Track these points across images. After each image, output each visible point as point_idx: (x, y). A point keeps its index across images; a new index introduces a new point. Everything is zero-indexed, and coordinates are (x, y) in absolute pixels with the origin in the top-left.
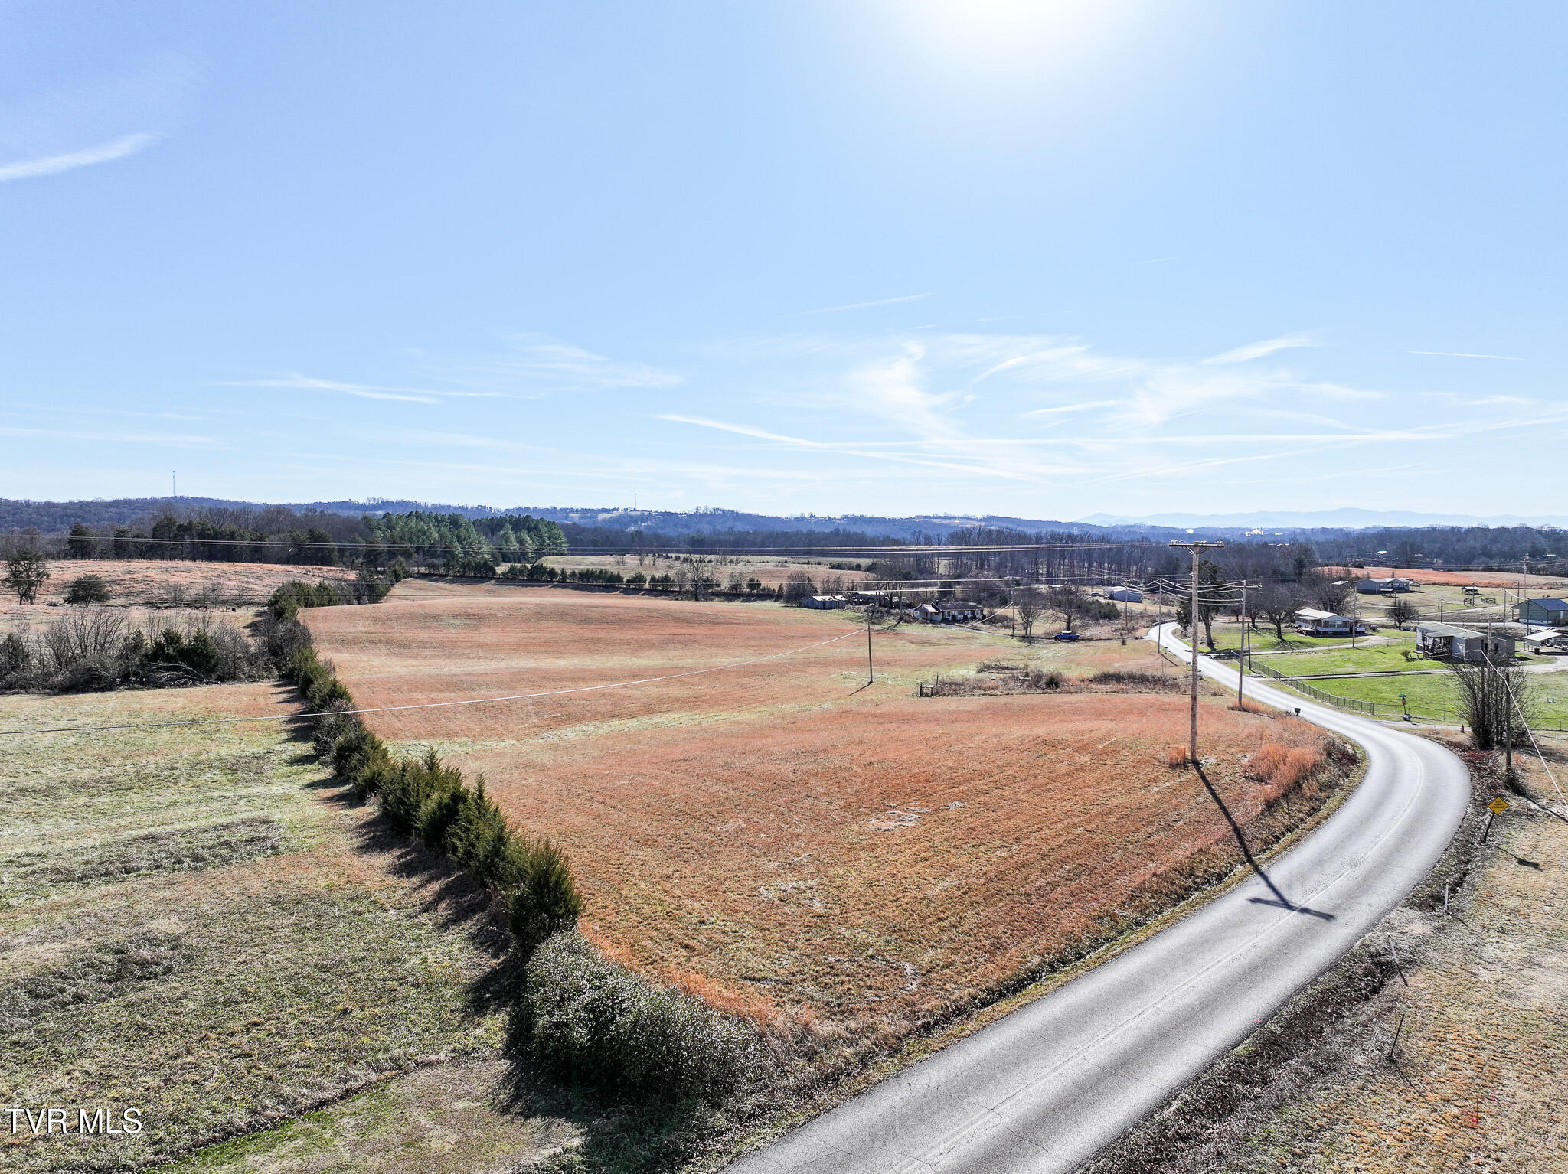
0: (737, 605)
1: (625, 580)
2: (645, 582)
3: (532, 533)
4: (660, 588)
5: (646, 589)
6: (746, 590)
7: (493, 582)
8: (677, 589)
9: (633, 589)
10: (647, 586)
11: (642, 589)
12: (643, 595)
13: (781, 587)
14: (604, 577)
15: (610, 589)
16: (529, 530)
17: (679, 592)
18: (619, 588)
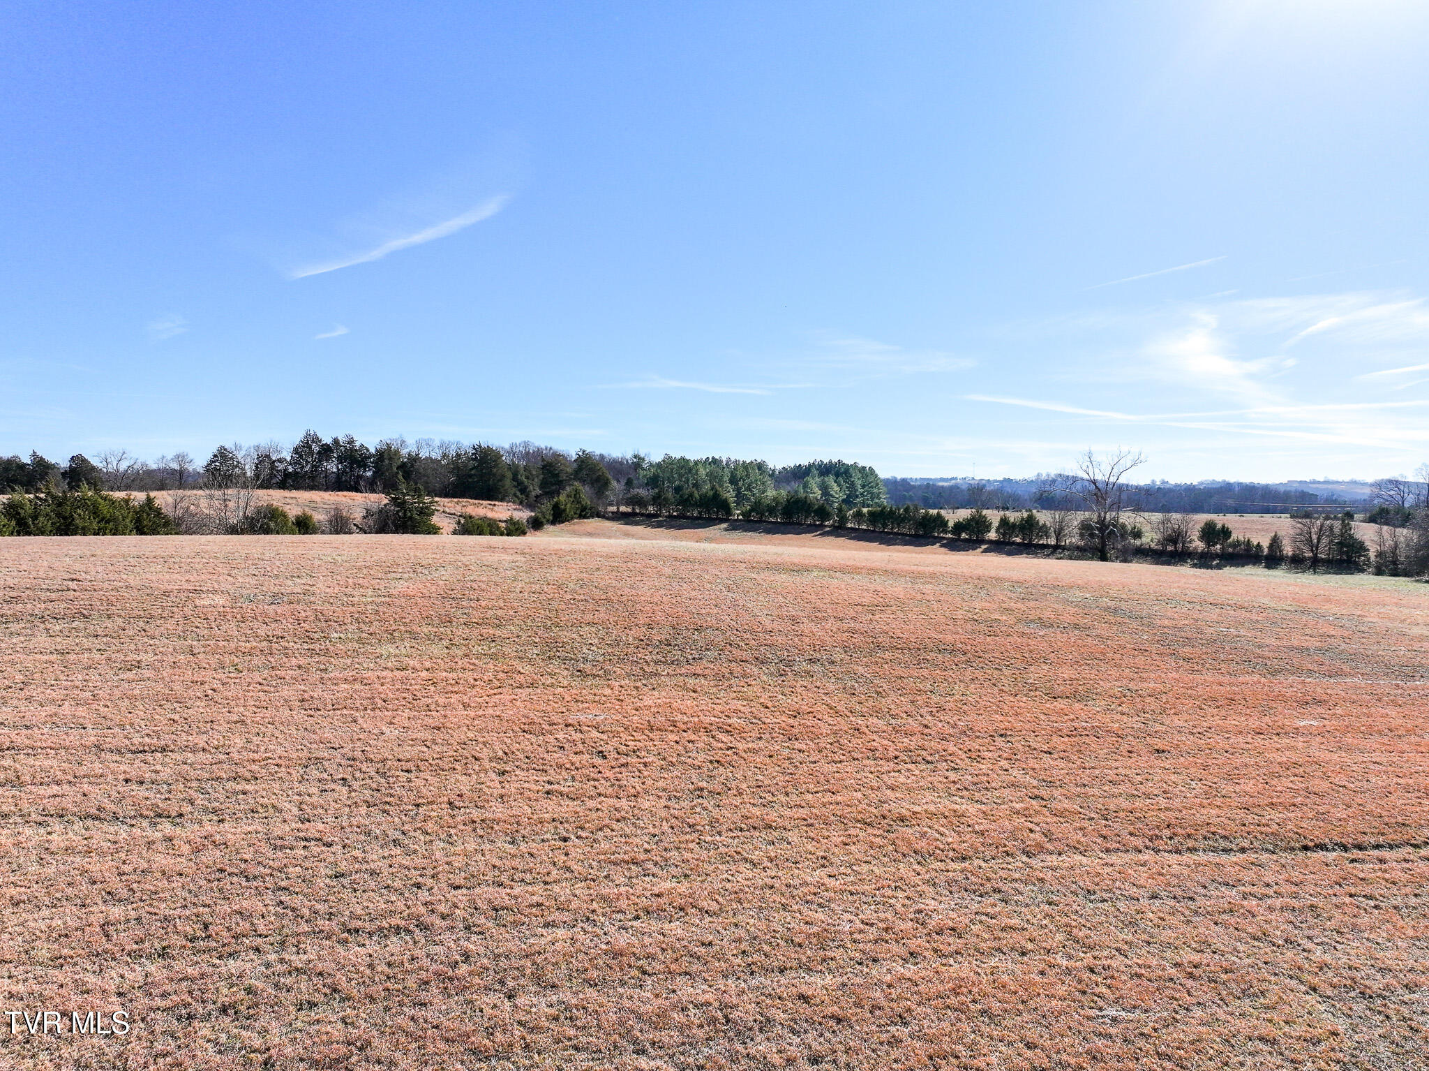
0: (1184, 577)
1: (951, 524)
2: (988, 528)
3: (840, 479)
4: (1018, 540)
5: (990, 542)
6: (1198, 544)
7: (724, 525)
8: (1052, 541)
9: (965, 540)
10: (992, 535)
11: (983, 542)
12: (985, 551)
13: (1275, 541)
14: (913, 518)
15: (922, 541)
16: (837, 475)
17: (1056, 548)
18: (939, 539)
